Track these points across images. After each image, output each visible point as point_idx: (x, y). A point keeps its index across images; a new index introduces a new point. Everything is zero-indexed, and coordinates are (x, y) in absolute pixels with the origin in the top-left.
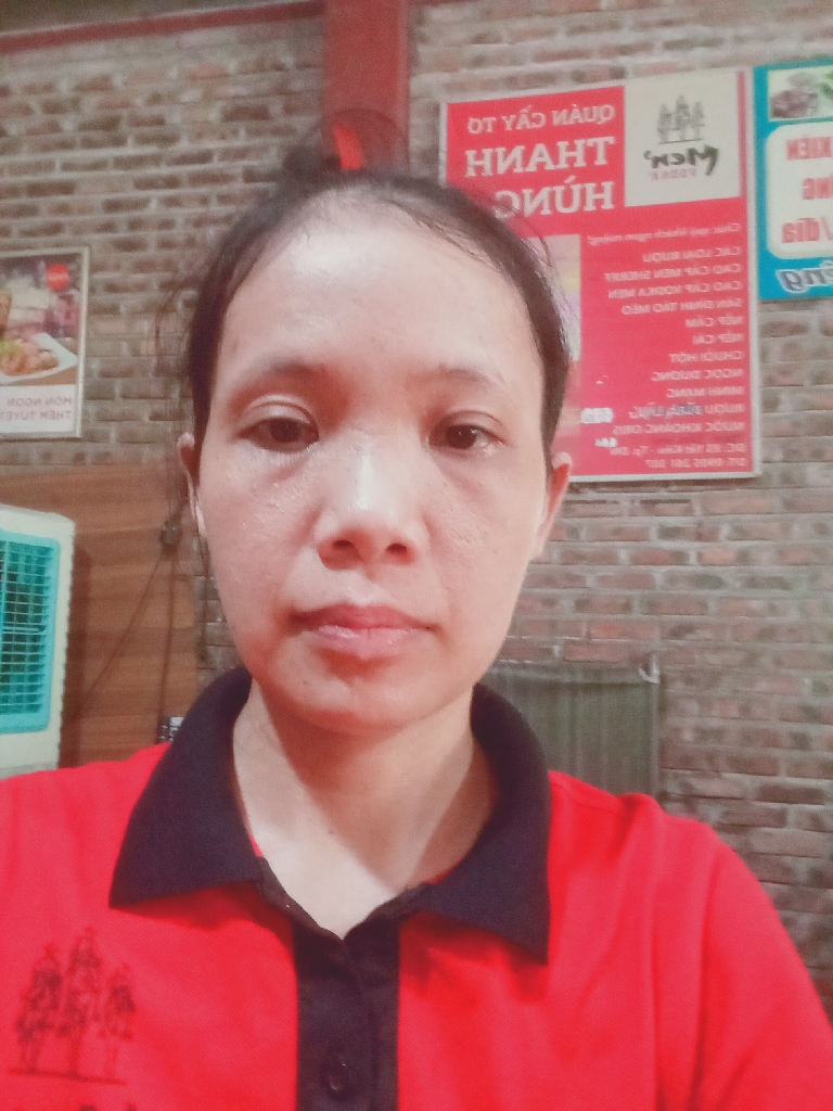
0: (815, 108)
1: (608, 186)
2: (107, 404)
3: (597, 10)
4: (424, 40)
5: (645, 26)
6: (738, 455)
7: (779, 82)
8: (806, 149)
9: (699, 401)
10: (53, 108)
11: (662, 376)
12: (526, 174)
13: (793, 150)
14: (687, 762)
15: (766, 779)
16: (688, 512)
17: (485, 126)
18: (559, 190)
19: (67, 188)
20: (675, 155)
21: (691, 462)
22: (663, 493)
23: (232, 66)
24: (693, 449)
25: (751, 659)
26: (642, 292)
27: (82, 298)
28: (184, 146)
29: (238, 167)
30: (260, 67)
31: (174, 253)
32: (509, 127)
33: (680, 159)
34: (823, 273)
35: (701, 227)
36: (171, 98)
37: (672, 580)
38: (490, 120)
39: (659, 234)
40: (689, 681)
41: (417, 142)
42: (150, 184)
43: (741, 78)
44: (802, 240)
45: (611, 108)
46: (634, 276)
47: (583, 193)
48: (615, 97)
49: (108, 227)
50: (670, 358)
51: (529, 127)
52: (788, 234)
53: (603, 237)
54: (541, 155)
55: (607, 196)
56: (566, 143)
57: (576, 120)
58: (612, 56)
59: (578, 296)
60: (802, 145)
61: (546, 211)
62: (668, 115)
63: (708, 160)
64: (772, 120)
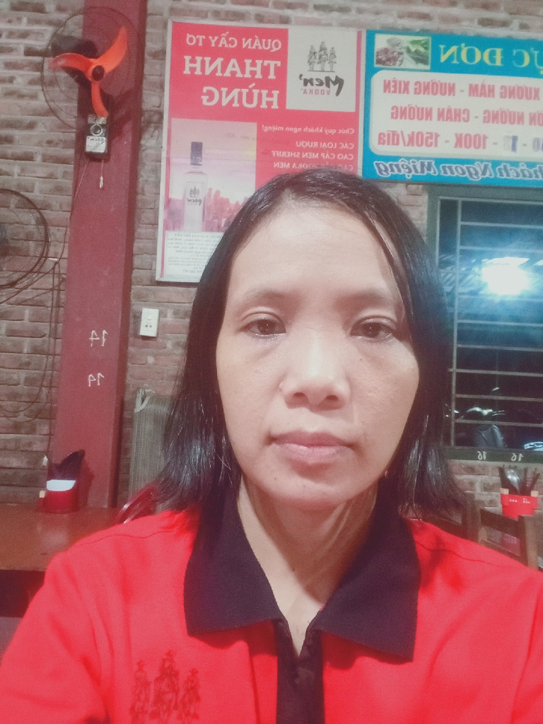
0: (402, 61)
1: (276, 93)
7: (381, 42)
8: (395, 86)
12: (222, 78)
13: (387, 86)
17: (198, 41)
18: (245, 91)
20: (317, 80)
32: (213, 45)
33: (321, 84)
34: (400, 166)
35: (332, 128)
38: (201, 37)
39: (306, 129)
41: (151, 46)
43: (359, 35)
44: (388, 144)
45: (280, 42)
46: (290, 154)
47: (260, 96)
48: (283, 35)
51: (226, 46)
52: (381, 140)
53: (272, 126)
54: (234, 66)
55: (275, 100)
56: (250, 61)
57: (257, 47)
58: (281, 8)
59: (255, 164)
60: (392, 84)
61: (236, 104)
62: (315, 53)
63: (337, 85)
64: (376, 66)
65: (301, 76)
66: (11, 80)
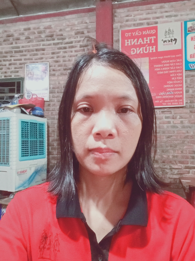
1: (154, 47)
2: (54, 94)
3: (152, 9)
4: (116, 16)
5: (162, 13)
6: (181, 102)
7: (189, 24)
9: (173, 91)
10: (40, 33)
11: (165, 86)
12: (137, 45)
13: (192, 39)
14: (171, 162)
15: (186, 165)
16: (171, 113)
17: (129, 35)
18: (144, 48)
19: (43, 50)
20: (168, 40)
21: (171, 104)
22: (166, 110)
23: (76, 23)
24: (171, 101)
25: (183, 142)
26: (161, 69)
27: (48, 73)
28: (67, 40)
29: (78, 45)
30: (82, 23)
31: (66, 63)
32: (134, 35)
33: (169, 41)
35: (174, 55)
36: (64, 30)
37: (168, 127)
38: (130, 33)
39: (165, 57)
40: (171, 146)
41: (115, 38)
42: (60, 48)
43: (182, 23)
44: (194, 58)
45: (155, 30)
46: (160, 66)
47: (149, 48)
48: (156, 28)
49: (52, 58)
50: (167, 82)
51: (138, 35)
52: (191, 56)
53: (153, 57)
54: (140, 41)
55: (154, 49)
56: (146, 38)
57: (148, 33)
58: (155, 19)
59: (148, 70)
60: (194, 38)
61: (142, 53)
62: (167, 32)
63: (175, 41)
64: (188, 32)
65: (162, 40)
66: (77, 55)
